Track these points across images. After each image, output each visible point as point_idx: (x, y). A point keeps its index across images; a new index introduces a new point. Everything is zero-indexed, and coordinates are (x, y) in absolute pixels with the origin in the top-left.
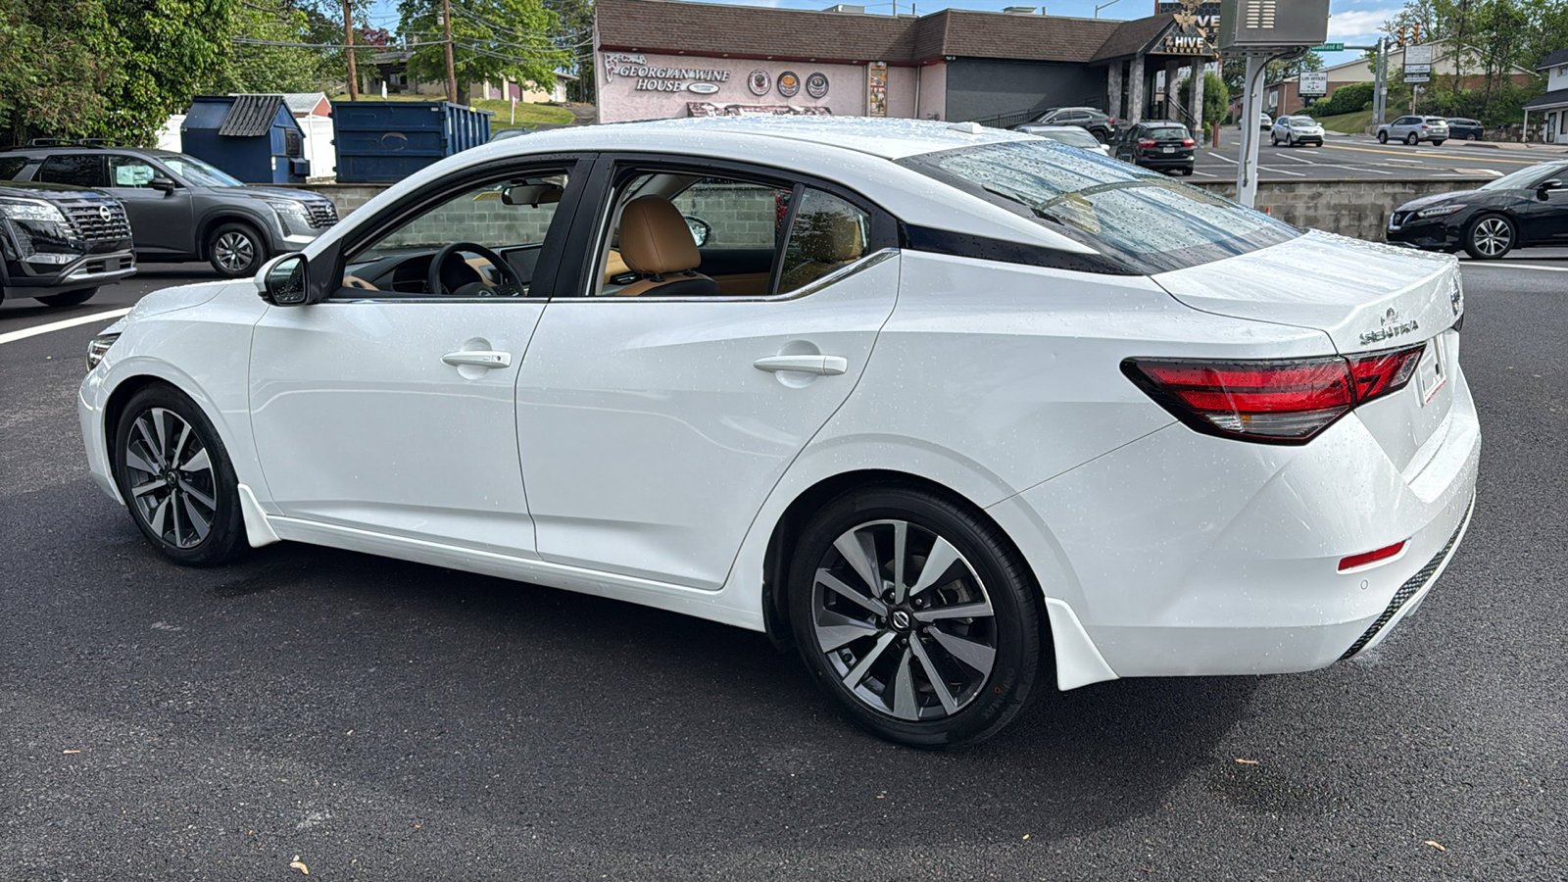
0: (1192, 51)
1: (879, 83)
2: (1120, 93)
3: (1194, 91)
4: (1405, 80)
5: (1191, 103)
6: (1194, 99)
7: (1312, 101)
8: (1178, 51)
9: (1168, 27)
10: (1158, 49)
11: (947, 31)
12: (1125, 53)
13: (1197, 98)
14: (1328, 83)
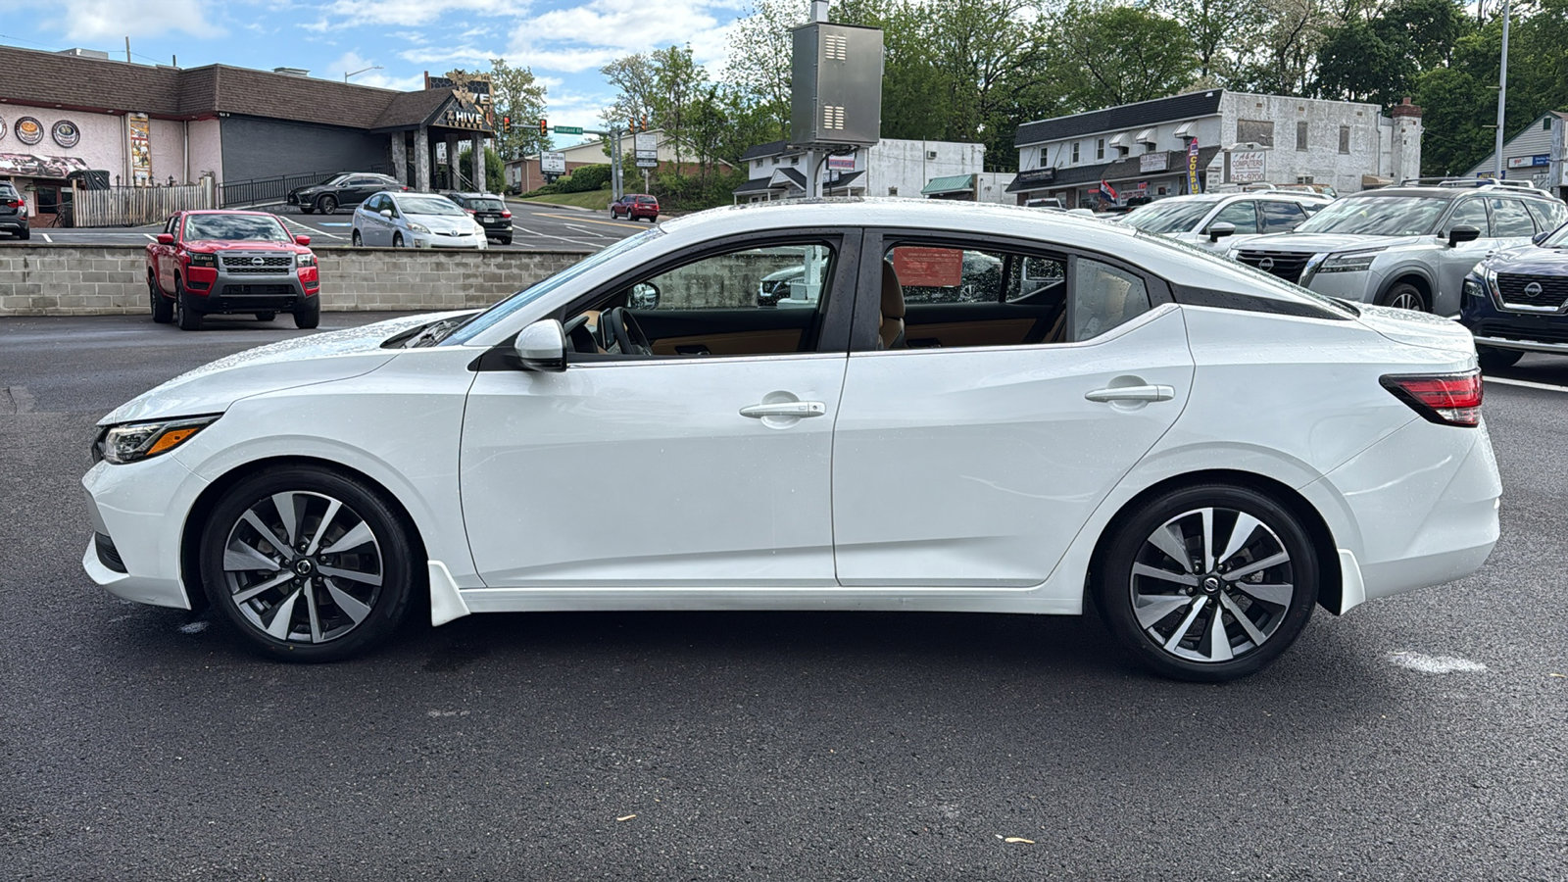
0: (472, 126)
1: (140, 135)
2: (405, 161)
3: (477, 164)
4: (638, 164)
5: (474, 175)
6: (477, 172)
7: (554, 178)
8: (460, 125)
9: (447, 101)
10: (440, 122)
11: (217, 86)
12: (408, 123)
13: (480, 170)
14: (566, 163)
